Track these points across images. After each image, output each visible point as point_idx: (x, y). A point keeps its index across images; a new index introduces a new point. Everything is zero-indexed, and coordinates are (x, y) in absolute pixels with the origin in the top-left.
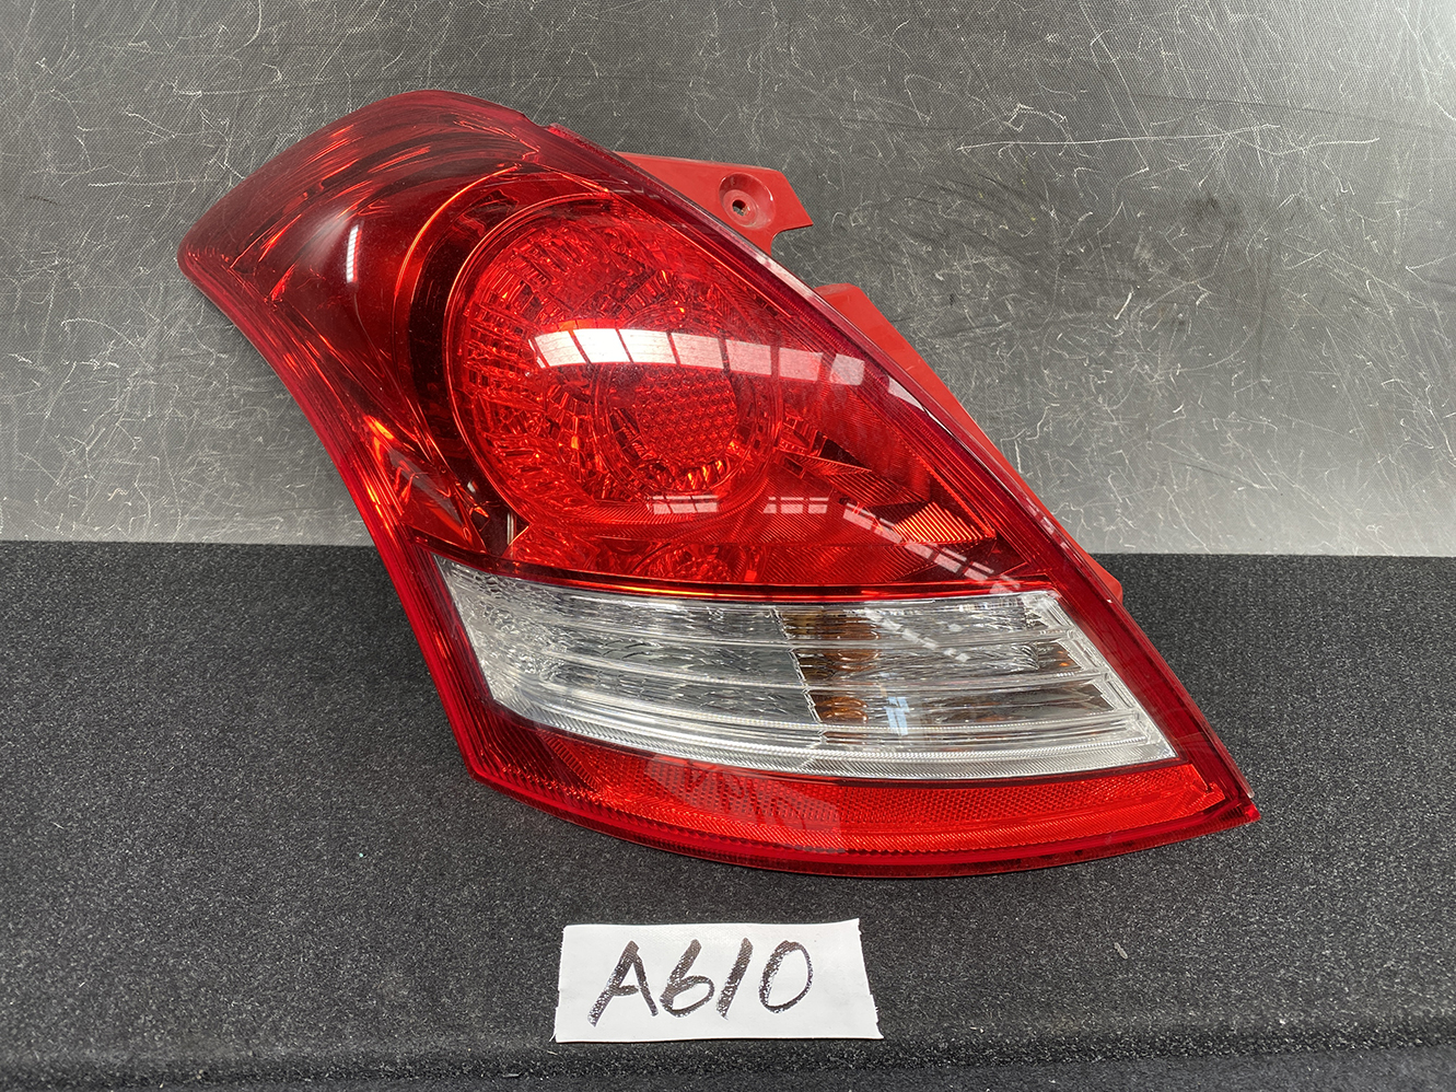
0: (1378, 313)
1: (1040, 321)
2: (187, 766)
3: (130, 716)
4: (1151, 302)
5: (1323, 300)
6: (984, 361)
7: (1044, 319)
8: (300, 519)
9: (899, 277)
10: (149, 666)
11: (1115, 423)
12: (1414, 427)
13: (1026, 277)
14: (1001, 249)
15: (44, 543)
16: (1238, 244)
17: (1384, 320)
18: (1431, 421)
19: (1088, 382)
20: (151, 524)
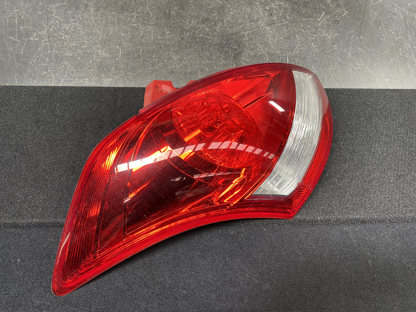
0: (398, 18)
1: (296, 21)
2: (71, 152)
3: (56, 138)
4: (330, 15)
5: (382, 14)
6: (280, 33)
7: (297, 20)
8: (93, 79)
9: (256, 8)
10: (59, 124)
11: (316, 50)
12: (404, 51)
13: (293, 8)
15: (28, 87)
17: (399, 19)
18: (409, 49)
19: (309, 39)
20: (55, 81)
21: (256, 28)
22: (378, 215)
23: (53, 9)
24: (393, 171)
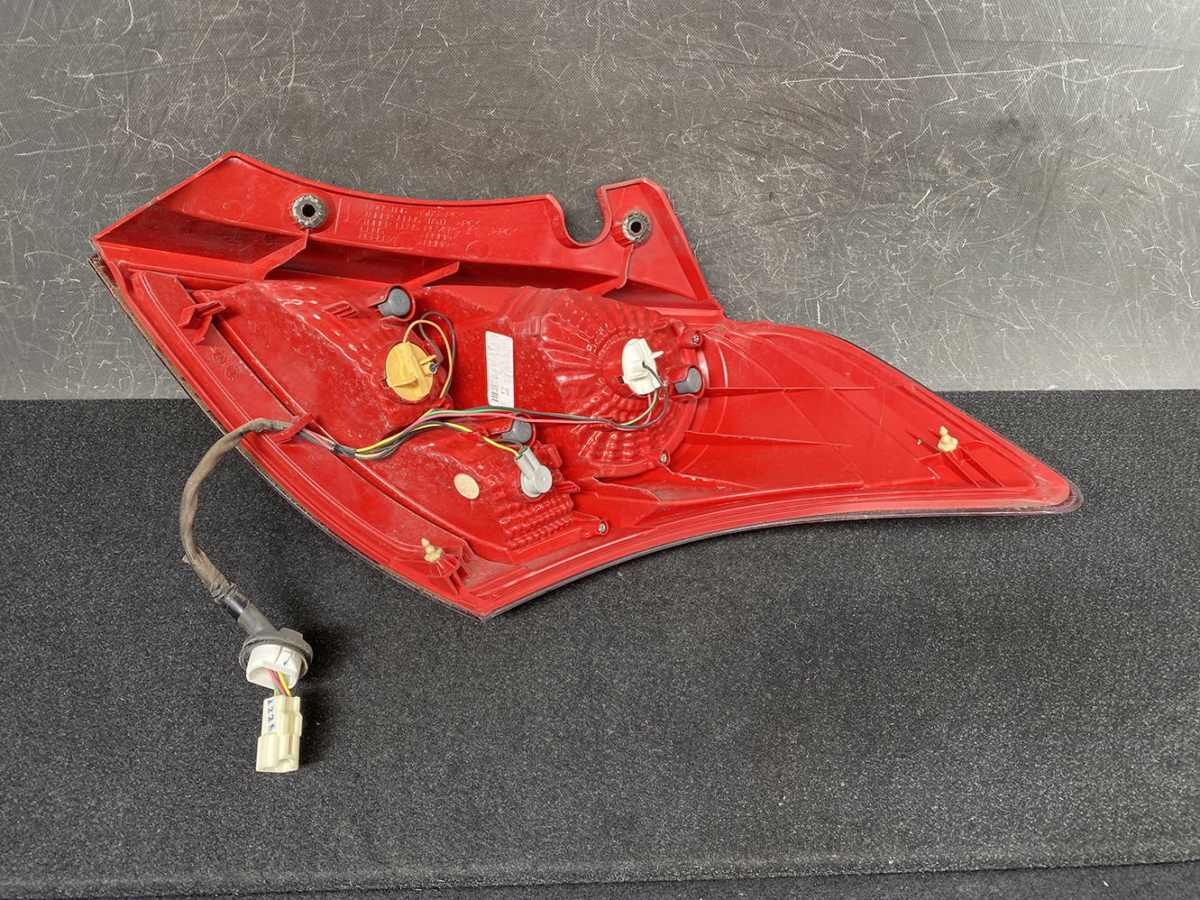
0: (1151, 199)
1: (847, 211)
4: (947, 195)
5: (1103, 191)
7: (850, 209)
9: (725, 181)
11: (904, 284)
12: (1163, 280)
13: (838, 179)
14: (816, 158)
16: (1032, 152)
17: (1155, 204)
18: (1179, 275)
19: (884, 254)
20: (136, 383)
21: (724, 233)
22: (1055, 850)
23: (119, 203)
24: (1106, 694)
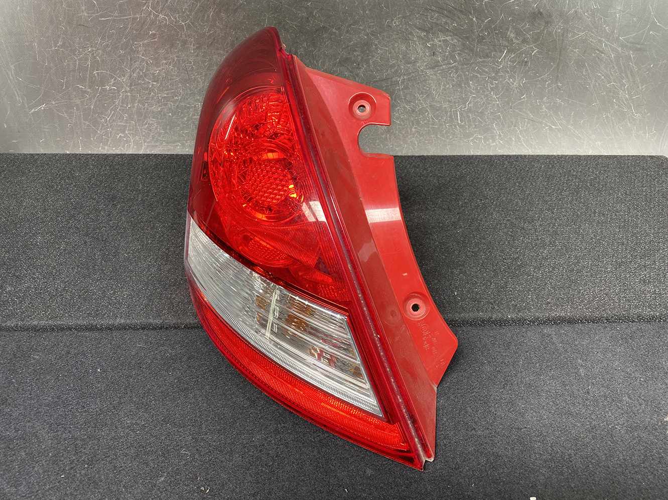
0: (607, 57)
1: (469, 62)
2: (163, 236)
3: (140, 219)
4: (514, 54)
5: (585, 52)
6: (446, 79)
7: (470, 61)
8: (186, 144)
9: (413, 45)
10: (143, 201)
11: (498, 102)
12: (619, 102)
13: (464, 45)
14: (453, 33)
15: (97, 154)
16: (550, 30)
17: (610, 59)
18: (627, 100)
19: (487, 86)
20: (133, 147)
21: (413, 73)
22: (591, 312)
23: (140, 47)
24: (610, 257)
